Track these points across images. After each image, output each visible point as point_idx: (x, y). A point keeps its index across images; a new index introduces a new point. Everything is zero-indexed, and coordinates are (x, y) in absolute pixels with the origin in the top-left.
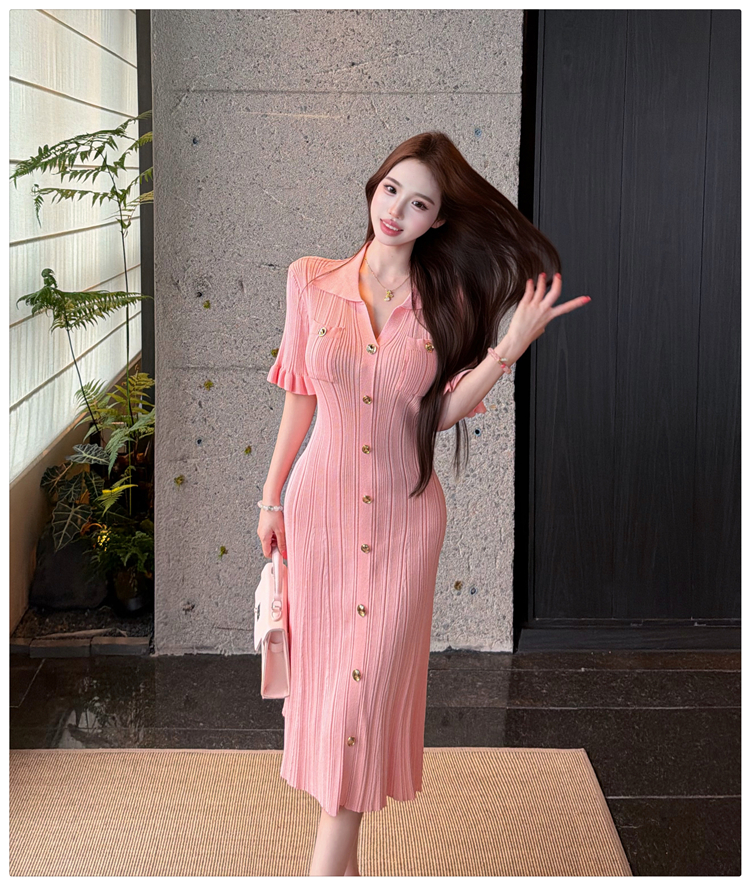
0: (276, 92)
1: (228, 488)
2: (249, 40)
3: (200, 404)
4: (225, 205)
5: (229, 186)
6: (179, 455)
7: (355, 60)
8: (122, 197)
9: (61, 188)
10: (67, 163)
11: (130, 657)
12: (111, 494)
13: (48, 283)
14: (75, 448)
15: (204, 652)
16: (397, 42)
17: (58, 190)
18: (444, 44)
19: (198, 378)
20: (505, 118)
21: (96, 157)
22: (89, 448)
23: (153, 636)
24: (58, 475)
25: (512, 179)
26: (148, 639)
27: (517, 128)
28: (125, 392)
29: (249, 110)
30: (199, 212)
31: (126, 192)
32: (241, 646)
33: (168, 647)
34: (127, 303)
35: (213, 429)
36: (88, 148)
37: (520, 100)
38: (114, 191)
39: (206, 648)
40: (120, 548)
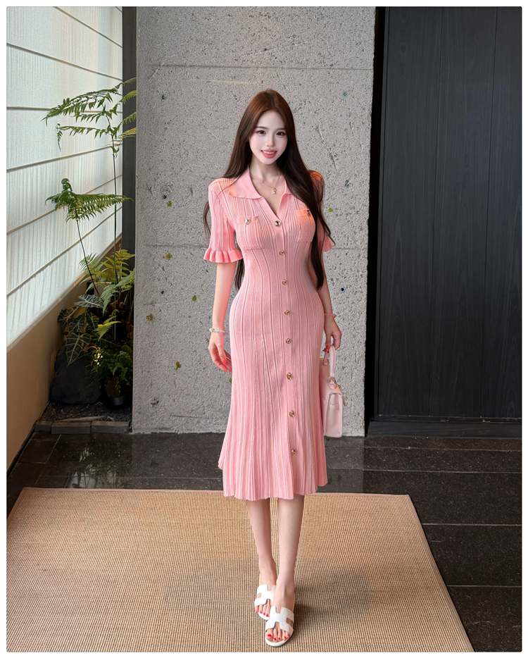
0: (215, 67)
1: (181, 323)
2: (199, 34)
3: (163, 268)
4: (182, 139)
5: (185, 127)
6: (150, 301)
7: (267, 47)
8: (114, 133)
9: (75, 126)
10: (80, 110)
11: (117, 435)
12: (103, 328)
13: (65, 188)
14: (80, 297)
15: (164, 431)
16: (294, 36)
17: (72, 127)
18: (324, 37)
19: (163, 252)
20: (363, 85)
21: (99, 106)
22: (89, 297)
23: (131, 421)
24: (68, 315)
25: (367, 125)
26: (128, 422)
27: (370, 92)
28: (112, 261)
29: (198, 78)
30: (165, 143)
31: (116, 129)
32: (189, 428)
33: (140, 428)
34: (115, 202)
35: (172, 284)
36: (94, 101)
37: (372, 74)
38: (109, 129)
39: (166, 429)
40: (110, 363)
